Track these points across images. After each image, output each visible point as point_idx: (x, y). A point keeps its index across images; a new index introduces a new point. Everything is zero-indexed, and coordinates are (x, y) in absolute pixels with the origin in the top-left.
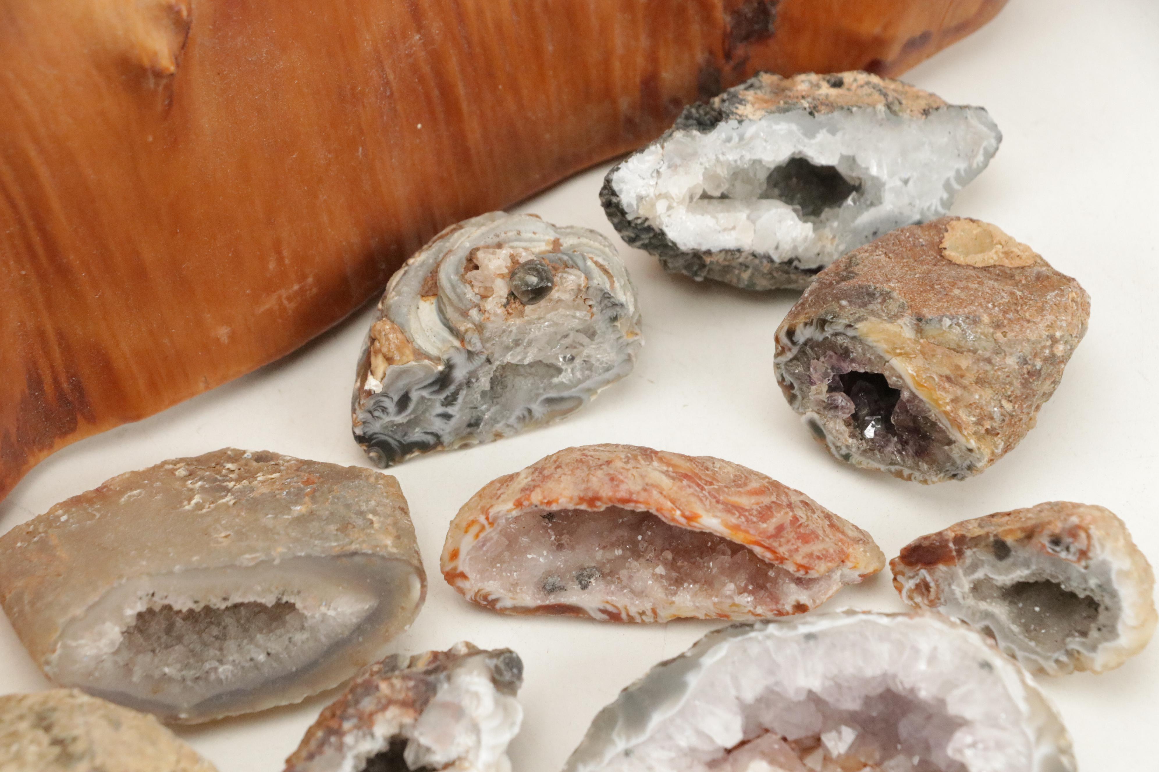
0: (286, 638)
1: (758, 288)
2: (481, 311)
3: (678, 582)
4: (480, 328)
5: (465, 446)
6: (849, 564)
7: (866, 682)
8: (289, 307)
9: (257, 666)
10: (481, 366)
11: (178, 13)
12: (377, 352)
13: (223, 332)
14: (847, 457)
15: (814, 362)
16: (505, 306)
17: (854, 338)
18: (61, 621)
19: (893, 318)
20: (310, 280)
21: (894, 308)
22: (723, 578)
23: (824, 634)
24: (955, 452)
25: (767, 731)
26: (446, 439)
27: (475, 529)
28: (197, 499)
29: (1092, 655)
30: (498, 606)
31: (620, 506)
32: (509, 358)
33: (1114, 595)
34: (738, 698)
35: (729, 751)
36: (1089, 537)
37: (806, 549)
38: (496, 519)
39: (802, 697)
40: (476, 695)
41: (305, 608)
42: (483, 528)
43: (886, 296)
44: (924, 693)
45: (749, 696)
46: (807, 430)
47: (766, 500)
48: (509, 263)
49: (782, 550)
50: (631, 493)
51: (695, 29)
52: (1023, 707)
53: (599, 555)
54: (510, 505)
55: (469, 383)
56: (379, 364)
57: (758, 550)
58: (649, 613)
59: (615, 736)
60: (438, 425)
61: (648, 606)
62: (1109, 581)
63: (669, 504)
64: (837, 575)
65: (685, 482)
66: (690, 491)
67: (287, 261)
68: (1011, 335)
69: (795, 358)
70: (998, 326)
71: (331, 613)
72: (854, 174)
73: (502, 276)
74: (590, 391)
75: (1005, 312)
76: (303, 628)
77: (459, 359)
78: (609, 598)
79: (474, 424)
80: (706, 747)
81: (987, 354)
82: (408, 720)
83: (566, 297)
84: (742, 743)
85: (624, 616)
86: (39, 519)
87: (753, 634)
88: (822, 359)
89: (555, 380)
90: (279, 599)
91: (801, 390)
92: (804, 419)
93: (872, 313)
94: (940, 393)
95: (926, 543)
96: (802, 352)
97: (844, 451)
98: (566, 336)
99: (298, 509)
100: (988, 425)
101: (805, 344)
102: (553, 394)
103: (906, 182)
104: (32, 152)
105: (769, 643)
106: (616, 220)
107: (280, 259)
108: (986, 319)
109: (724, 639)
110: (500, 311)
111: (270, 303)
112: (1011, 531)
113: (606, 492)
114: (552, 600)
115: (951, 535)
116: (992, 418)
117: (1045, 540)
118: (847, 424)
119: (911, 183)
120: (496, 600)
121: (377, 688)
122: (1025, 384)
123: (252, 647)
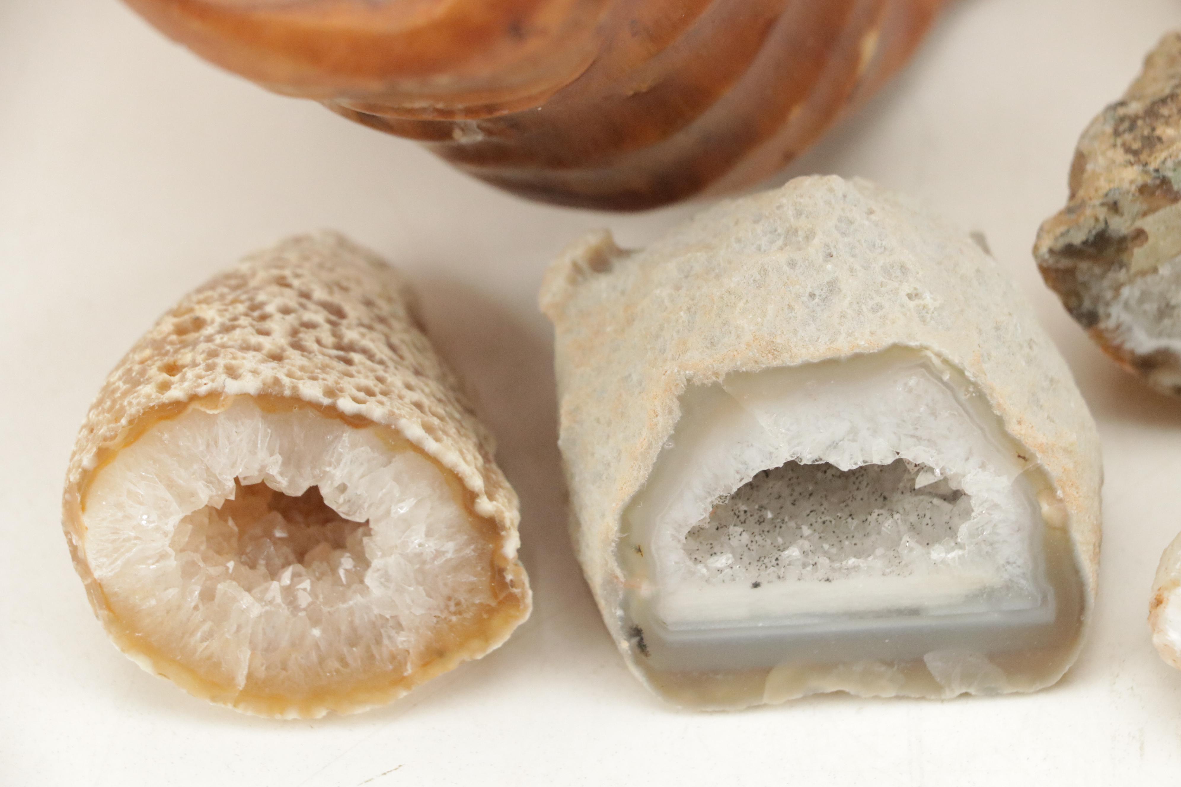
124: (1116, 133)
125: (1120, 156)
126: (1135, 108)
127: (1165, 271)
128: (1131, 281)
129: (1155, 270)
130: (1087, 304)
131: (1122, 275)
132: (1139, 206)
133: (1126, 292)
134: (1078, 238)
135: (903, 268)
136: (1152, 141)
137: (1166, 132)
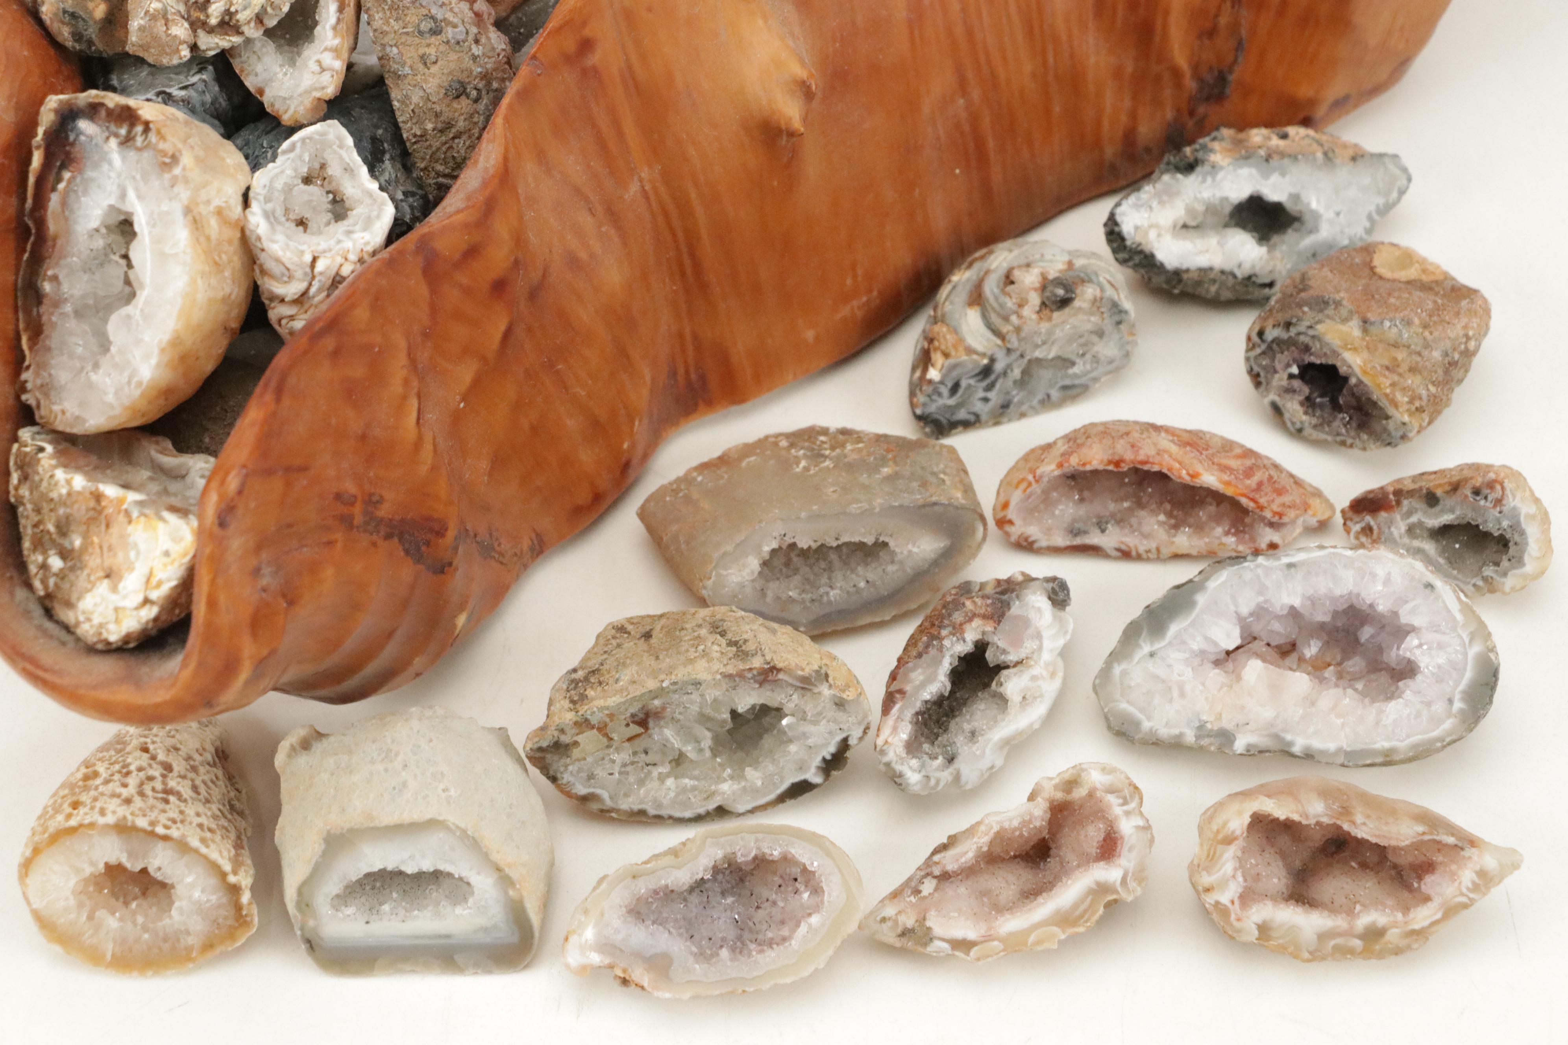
0: (880, 570)
1: (1223, 298)
2: (1020, 317)
3: (1176, 527)
4: (1018, 330)
5: (997, 423)
6: (1310, 512)
7: (1334, 600)
8: (859, 314)
9: (858, 591)
10: (1016, 360)
11: (809, 87)
12: (936, 349)
13: (810, 335)
14: (1300, 431)
15: (1278, 356)
16: (1038, 312)
17: (1313, 337)
18: (716, 555)
19: (1345, 321)
20: (875, 293)
21: (1344, 312)
22: (1213, 524)
23: (1302, 563)
24: (1391, 425)
25: (1255, 638)
26: (984, 418)
27: (1023, 485)
28: (803, 463)
29: (1503, 580)
30: (1036, 546)
31: (1139, 466)
32: (1038, 354)
33: (1522, 533)
34: (1236, 612)
35: (1228, 653)
36: (1503, 488)
37: (1279, 500)
38: (1041, 477)
39: (1285, 612)
40: (1039, 610)
41: (896, 546)
42: (1030, 484)
43: (1338, 304)
44: (1382, 607)
45: (1245, 611)
46: (1269, 410)
47: (1249, 462)
48: (1040, 279)
49: (1263, 501)
50: (1148, 457)
51: (1168, 92)
52: (1459, 617)
53: (1112, 506)
54: (1053, 466)
55: (1005, 373)
56: (938, 358)
57: (1244, 501)
58: (1154, 551)
59: (1141, 642)
60: (979, 407)
61: (1153, 545)
62: (1518, 523)
63: (1177, 465)
64: (1300, 521)
65: (1188, 448)
66: (1192, 455)
67: (860, 279)
68: (1436, 334)
69: (1264, 353)
70: (1425, 326)
71: (915, 550)
72: (1298, 208)
73: (1035, 289)
74: (1096, 380)
75: (1430, 316)
76: (893, 562)
77: (1000, 355)
78: (1124, 539)
79: (1005, 406)
80: (1212, 649)
81: (1418, 349)
82: (989, 628)
83: (1085, 305)
84: (1238, 648)
85: (1134, 553)
86: (678, 480)
87: (1246, 564)
88: (1286, 353)
89: (1071, 371)
90: (877, 539)
91: (1266, 377)
92: (1267, 401)
93: (1328, 317)
94: (1382, 379)
95: (1371, 496)
96: (1270, 347)
97: (1298, 425)
98: (1081, 336)
99: (886, 471)
100: (1417, 404)
101: (1273, 341)
102: (1067, 382)
103: (1338, 214)
104: (693, 195)
105: (1259, 571)
106: (1115, 245)
107: (855, 277)
108: (1416, 321)
109: (1224, 568)
110: (1034, 317)
111: (845, 311)
112: (1440, 485)
113: (1129, 456)
114: (1078, 541)
115: (1391, 489)
116: (1420, 398)
117: (1468, 492)
118: (1302, 404)
119: (1342, 216)
120: (1033, 542)
121: (964, 604)
122: (1446, 372)
123: (853, 576)
124: (568, 690)
125: (566, 704)
126: (580, 674)
127: (590, 759)
128: (573, 764)
129: (585, 759)
130: (551, 773)
131: (568, 760)
132: (574, 731)
133: (571, 768)
134: (544, 744)
135: (442, 774)
136: (583, 697)
137: (591, 693)
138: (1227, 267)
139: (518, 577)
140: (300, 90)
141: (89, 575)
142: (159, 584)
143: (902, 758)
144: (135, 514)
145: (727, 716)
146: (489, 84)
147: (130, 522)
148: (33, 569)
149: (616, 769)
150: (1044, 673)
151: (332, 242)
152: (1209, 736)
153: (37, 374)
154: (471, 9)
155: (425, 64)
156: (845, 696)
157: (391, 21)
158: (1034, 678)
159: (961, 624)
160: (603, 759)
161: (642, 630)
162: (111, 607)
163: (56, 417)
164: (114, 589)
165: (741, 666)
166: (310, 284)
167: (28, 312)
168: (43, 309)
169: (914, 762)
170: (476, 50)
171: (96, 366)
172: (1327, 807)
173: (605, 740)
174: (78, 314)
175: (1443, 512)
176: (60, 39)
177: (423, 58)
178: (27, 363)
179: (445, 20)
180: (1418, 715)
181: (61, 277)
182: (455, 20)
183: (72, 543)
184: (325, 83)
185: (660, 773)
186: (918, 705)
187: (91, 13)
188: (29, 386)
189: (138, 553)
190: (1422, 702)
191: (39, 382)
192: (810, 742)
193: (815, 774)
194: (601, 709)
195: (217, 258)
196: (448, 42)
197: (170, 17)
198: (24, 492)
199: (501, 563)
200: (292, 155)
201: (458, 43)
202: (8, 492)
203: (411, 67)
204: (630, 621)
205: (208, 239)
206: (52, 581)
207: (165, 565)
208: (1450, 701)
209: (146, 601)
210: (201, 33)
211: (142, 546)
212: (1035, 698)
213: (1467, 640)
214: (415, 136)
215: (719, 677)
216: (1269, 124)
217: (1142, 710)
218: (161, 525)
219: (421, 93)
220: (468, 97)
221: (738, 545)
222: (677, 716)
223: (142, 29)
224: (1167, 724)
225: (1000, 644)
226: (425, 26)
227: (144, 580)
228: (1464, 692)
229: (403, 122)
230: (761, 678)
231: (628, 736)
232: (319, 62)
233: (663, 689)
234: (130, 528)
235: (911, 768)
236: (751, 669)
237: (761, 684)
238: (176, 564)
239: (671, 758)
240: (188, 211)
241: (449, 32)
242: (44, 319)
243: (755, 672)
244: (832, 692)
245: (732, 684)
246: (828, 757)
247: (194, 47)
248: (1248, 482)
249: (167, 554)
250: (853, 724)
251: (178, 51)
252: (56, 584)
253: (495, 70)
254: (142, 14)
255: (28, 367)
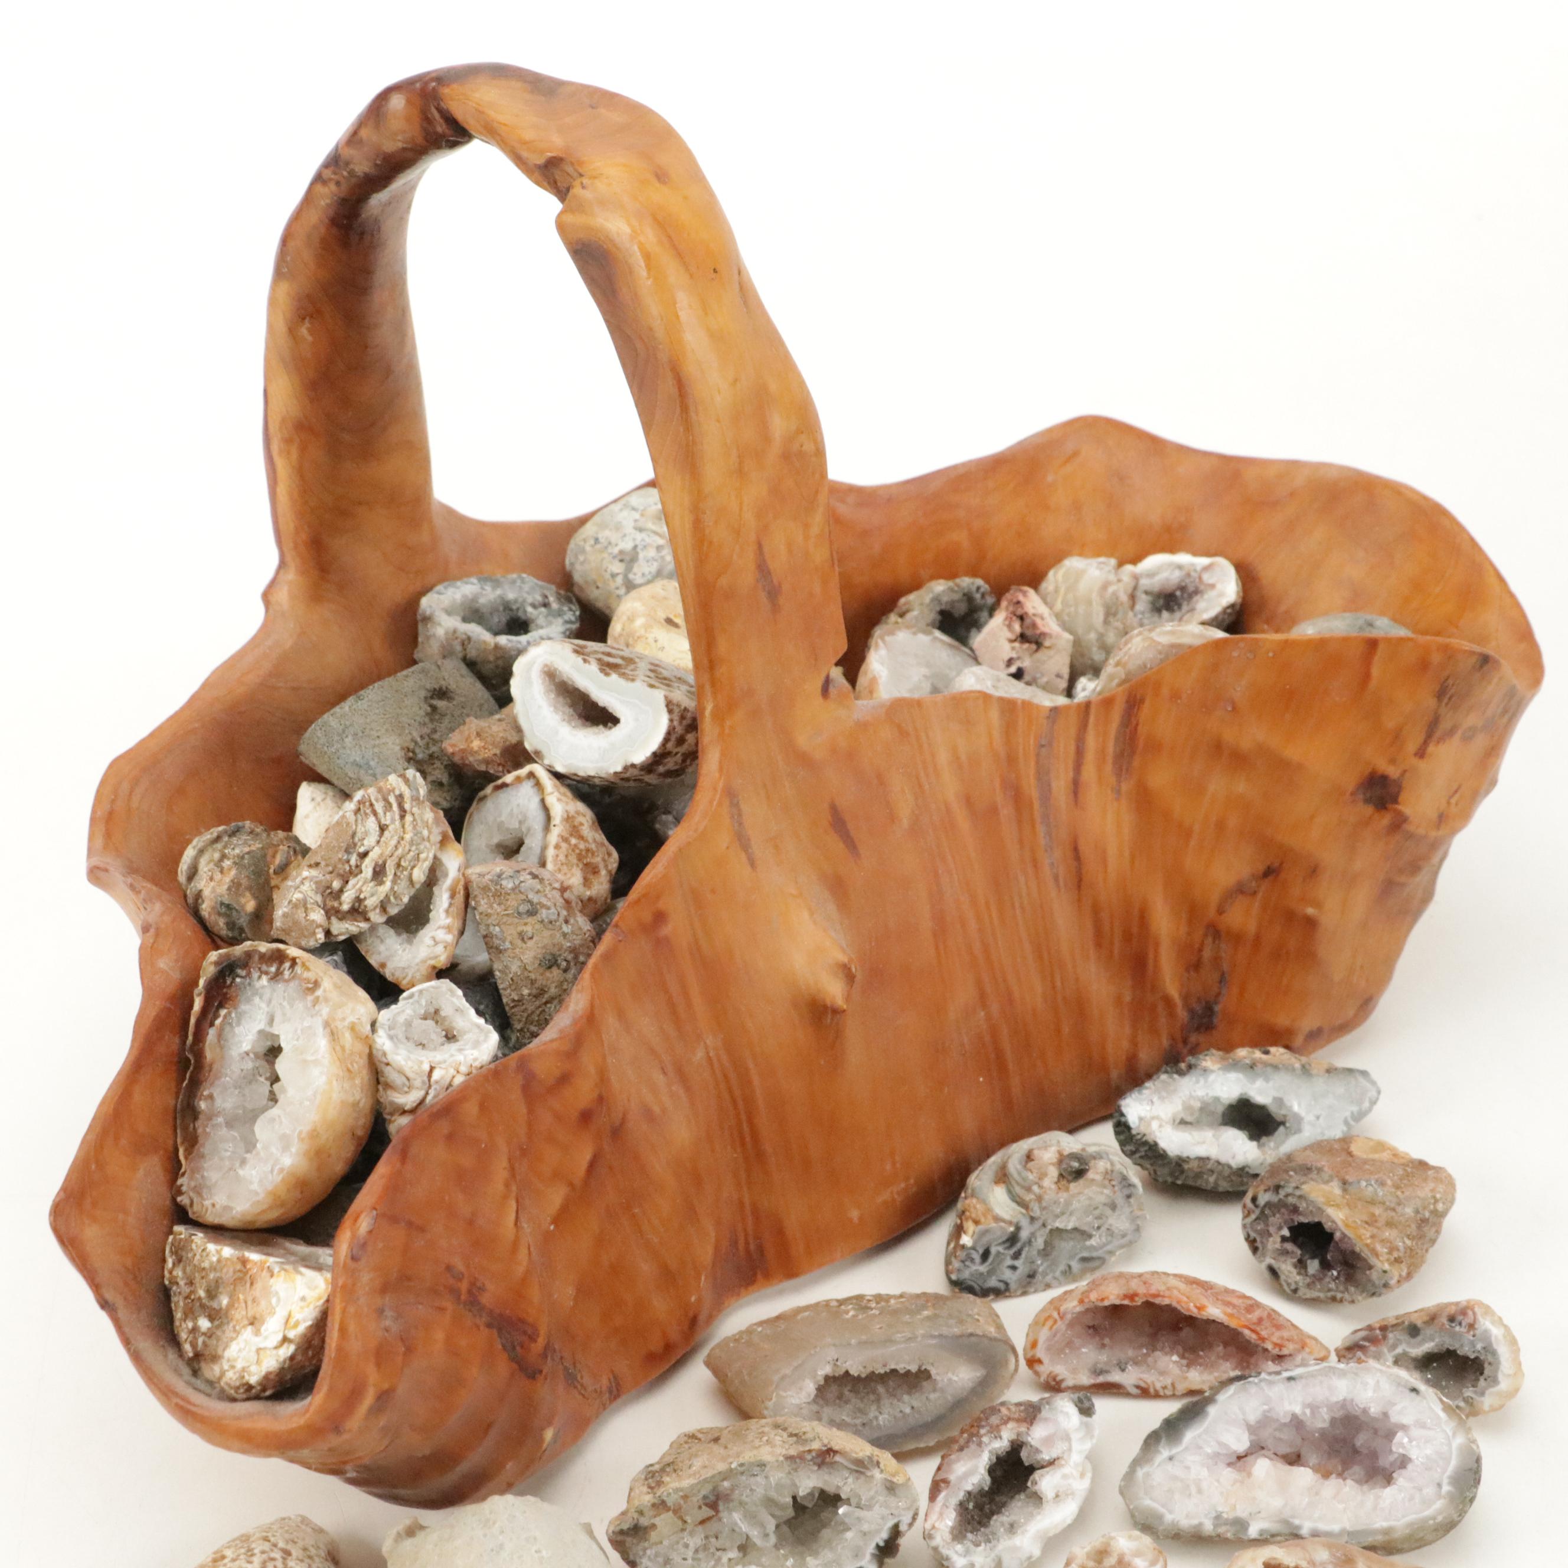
0: (924, 1397)
1: (1221, 1189)
2: (1040, 1187)
3: (1188, 1366)
4: (1039, 1199)
5: (1024, 1293)
6: (1307, 1350)
7: (1331, 1407)
8: (899, 1199)
9: (905, 1416)
10: (1039, 1229)
11: (850, 969)
12: (967, 1219)
13: (855, 1214)
14: (1295, 1291)
15: (1271, 1219)
16: (1056, 1183)
17: (1300, 1197)
18: (776, 1378)
19: (1327, 1182)
20: (912, 1181)
21: (1326, 1177)
22: (1221, 1361)
23: (1301, 1377)
24: (1374, 1275)
25: (1263, 1448)
26: (1013, 1286)
27: (1049, 1323)
28: (851, 1313)
29: (1483, 1399)
30: (1064, 1385)
31: (1152, 1300)
32: (1059, 1224)
33: (1494, 1353)
34: (1245, 1419)
35: (1239, 1458)
36: (1474, 1314)
37: (1278, 1334)
38: (1065, 1314)
39: (1287, 1420)
40: (1067, 1414)
41: (938, 1374)
42: (1055, 1322)
43: (1319, 1170)
44: (1374, 1410)
45: (1253, 1418)
46: (1267, 1274)
47: (1249, 1302)
48: (1057, 1155)
49: (1264, 1333)
50: (1159, 1291)
51: (1163, 1021)
52: (1442, 1415)
53: (1130, 1353)
54: (1075, 1303)
55: (1029, 1242)
56: (970, 1226)
57: (1246, 1333)
58: (1169, 1387)
59: (1161, 1449)
60: (1007, 1275)
61: (1168, 1381)
62: (1490, 1344)
63: (1185, 1299)
65: (1194, 1286)
66: (1198, 1291)
67: (898, 1165)
68: (1407, 1193)
69: (1257, 1219)
70: (1397, 1187)
71: (955, 1378)
72: (1283, 1112)
73: (1053, 1164)
74: (1111, 1253)
75: (1401, 1180)
76: (934, 1390)
77: (1025, 1223)
78: (1142, 1377)
79: (1032, 1276)
80: (1224, 1452)
81: (1393, 1205)
82: (1023, 1429)
83: (1098, 1177)
84: (1248, 1452)
85: (1152, 1390)
86: (741, 1333)
88: (1278, 1215)
89: (1088, 1243)
90: (920, 1367)
91: (1262, 1243)
92: (1264, 1266)
93: (1312, 1179)
94: (1362, 1231)
96: (1262, 1212)
97: (1293, 1287)
98: (1096, 1208)
99: (926, 1313)
100: (1395, 1254)
101: (1265, 1206)
102: (1085, 1254)
103: (1318, 1118)
104: (751, 1066)
105: (1263, 1385)
106: (1122, 1137)
107: (894, 1163)
108: (1389, 1182)
110: (1053, 1186)
111: (885, 1196)
112: (1419, 1320)
113: (1142, 1290)
114: (1101, 1379)
115: (1378, 1326)
116: (1398, 1250)
117: (1444, 1320)
118: (1295, 1266)
119: (1321, 1119)
120: (1062, 1381)
121: (999, 1410)
122: (1419, 1227)
123: (901, 1402)
124: (646, 1479)
125: (645, 1489)
126: (657, 1467)
127: (666, 1543)
128: (650, 1548)
129: (661, 1543)
130: (631, 1557)
131: (646, 1544)
132: (652, 1513)
133: (648, 1552)
134: (625, 1527)
135: (535, 1539)
136: (660, 1483)
137: (666, 1479)
138: (1223, 1160)
139: (597, 1415)
140: (417, 960)
141: (234, 1327)
142: (297, 1324)
143: (948, 1544)
144: (276, 1269)
145: (789, 1500)
146: (576, 957)
147: (272, 1276)
148: (183, 1335)
149: (690, 1554)
150: (1075, 1473)
151: (446, 1056)
152: (1226, 1524)
153: (191, 1178)
154: (562, 896)
155: (523, 940)
156: (895, 1480)
157: (495, 905)
158: (1065, 1477)
159: (998, 1426)
160: (678, 1543)
161: (710, 1437)
162: (254, 1349)
163: (207, 1210)
164: (257, 1333)
165: (801, 1449)
166: (427, 1093)
167: (185, 1128)
168: (198, 1123)
169: (959, 1547)
170: (566, 929)
171: (243, 1162)
172: (1333, 1555)
173: (680, 1523)
174: (229, 1125)
175: (1424, 1341)
176: (215, 930)
177: (522, 936)
178: (183, 1170)
179: (540, 903)
180: (1412, 1498)
181: (215, 1095)
182: (549, 904)
183: (220, 1304)
184: (439, 953)
185: (730, 1560)
186: (961, 1495)
187: (243, 906)
188: (184, 1189)
189: (279, 1300)
190: (1414, 1487)
191: (193, 1184)
192: (866, 1527)
193: (870, 1562)
194: (676, 1490)
195: (350, 1066)
196: (542, 922)
197: (309, 906)
198: (178, 1272)
199: (583, 1396)
200: (411, 1001)
201: (551, 922)
202: (163, 1277)
203: (511, 943)
204: (700, 1431)
205: (343, 1048)
206: (200, 1340)
207: (302, 1308)
208: (1439, 1485)
209: (285, 1340)
210: (334, 920)
211: (282, 1294)
212: (1067, 1495)
213: (1450, 1434)
214: (514, 1001)
215: (781, 1458)
216: (1254, 1044)
217: (1163, 1506)
218: (298, 1277)
219: (519, 963)
220: (558, 966)
221: (796, 1368)
222: (744, 1498)
223: (285, 915)
224: (1187, 1516)
225: (1033, 1443)
226: (523, 908)
227: (283, 1321)
228: (1450, 1477)
229: (505, 989)
230: (819, 1460)
231: (700, 1519)
232: (433, 938)
233: (731, 1470)
234: (272, 1281)
235: (956, 1552)
236: (810, 1451)
237: (820, 1466)
238: (312, 1307)
239: (739, 1543)
240: (327, 1024)
241: (544, 914)
242: (200, 1131)
243: (814, 1454)
244: (883, 1476)
245: (794, 1466)
246: (882, 1544)
247: (328, 933)
248: (1249, 1316)
249: (303, 1299)
250: (904, 1509)
251: (314, 934)
252: (204, 1342)
253: (581, 946)
254: (286, 903)
255: (183, 1174)
